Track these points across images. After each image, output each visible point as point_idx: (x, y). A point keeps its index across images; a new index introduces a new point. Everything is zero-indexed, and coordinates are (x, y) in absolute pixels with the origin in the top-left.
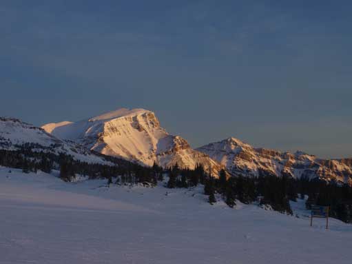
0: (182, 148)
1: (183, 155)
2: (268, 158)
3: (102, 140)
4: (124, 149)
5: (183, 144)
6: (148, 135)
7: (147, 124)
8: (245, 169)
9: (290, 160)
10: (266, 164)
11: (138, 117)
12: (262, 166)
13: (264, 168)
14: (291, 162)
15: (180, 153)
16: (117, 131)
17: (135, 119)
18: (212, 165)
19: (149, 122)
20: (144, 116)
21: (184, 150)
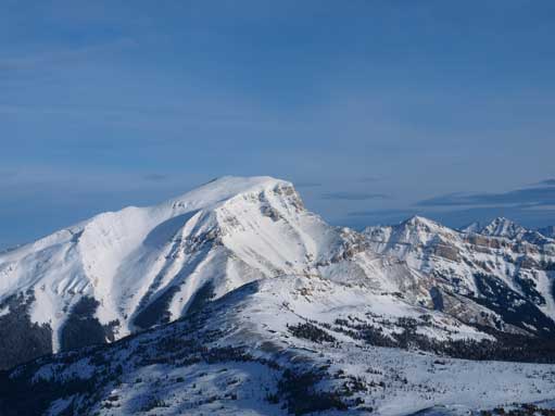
0: (359, 249)
1: (364, 262)
2: (488, 252)
3: (221, 244)
4: (260, 259)
5: (358, 241)
6: (291, 228)
7: (286, 206)
8: (449, 276)
9: (529, 255)
10: (488, 265)
11: (266, 194)
12: (481, 270)
13: (485, 273)
14: (531, 259)
15: (358, 259)
16: (238, 223)
17: (262, 196)
18: (416, 278)
19: (287, 202)
20: (275, 190)
21: (362, 254)
